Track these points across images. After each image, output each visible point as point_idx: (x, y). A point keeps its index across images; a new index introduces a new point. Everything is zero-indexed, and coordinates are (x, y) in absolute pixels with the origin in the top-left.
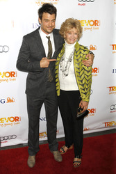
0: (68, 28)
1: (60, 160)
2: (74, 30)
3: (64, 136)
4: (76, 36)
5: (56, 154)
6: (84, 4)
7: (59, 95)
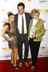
0: (34, 13)
1: (28, 66)
2: (37, 14)
3: (31, 57)
4: (37, 16)
5: (26, 63)
6: (42, 3)
7: (29, 40)
